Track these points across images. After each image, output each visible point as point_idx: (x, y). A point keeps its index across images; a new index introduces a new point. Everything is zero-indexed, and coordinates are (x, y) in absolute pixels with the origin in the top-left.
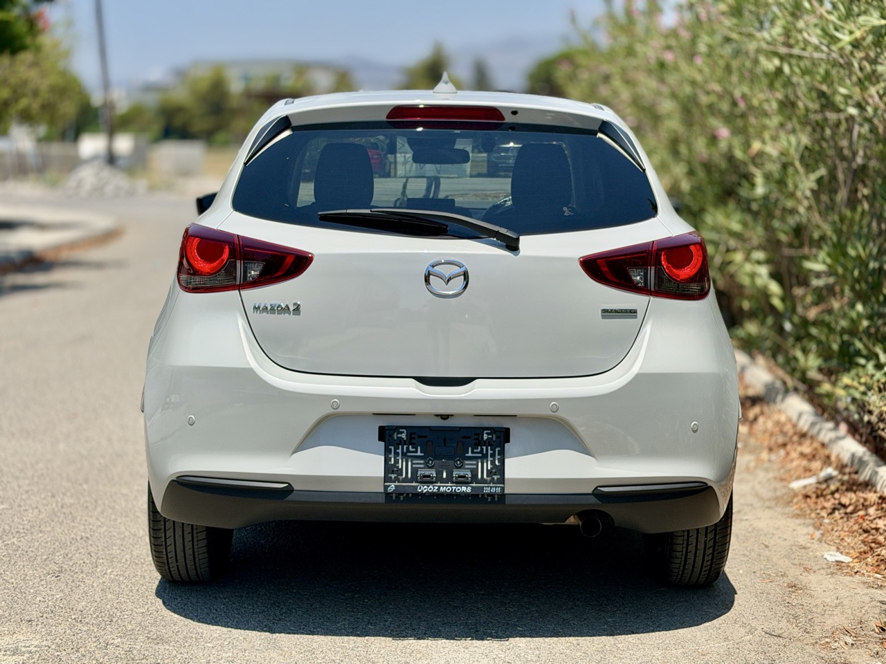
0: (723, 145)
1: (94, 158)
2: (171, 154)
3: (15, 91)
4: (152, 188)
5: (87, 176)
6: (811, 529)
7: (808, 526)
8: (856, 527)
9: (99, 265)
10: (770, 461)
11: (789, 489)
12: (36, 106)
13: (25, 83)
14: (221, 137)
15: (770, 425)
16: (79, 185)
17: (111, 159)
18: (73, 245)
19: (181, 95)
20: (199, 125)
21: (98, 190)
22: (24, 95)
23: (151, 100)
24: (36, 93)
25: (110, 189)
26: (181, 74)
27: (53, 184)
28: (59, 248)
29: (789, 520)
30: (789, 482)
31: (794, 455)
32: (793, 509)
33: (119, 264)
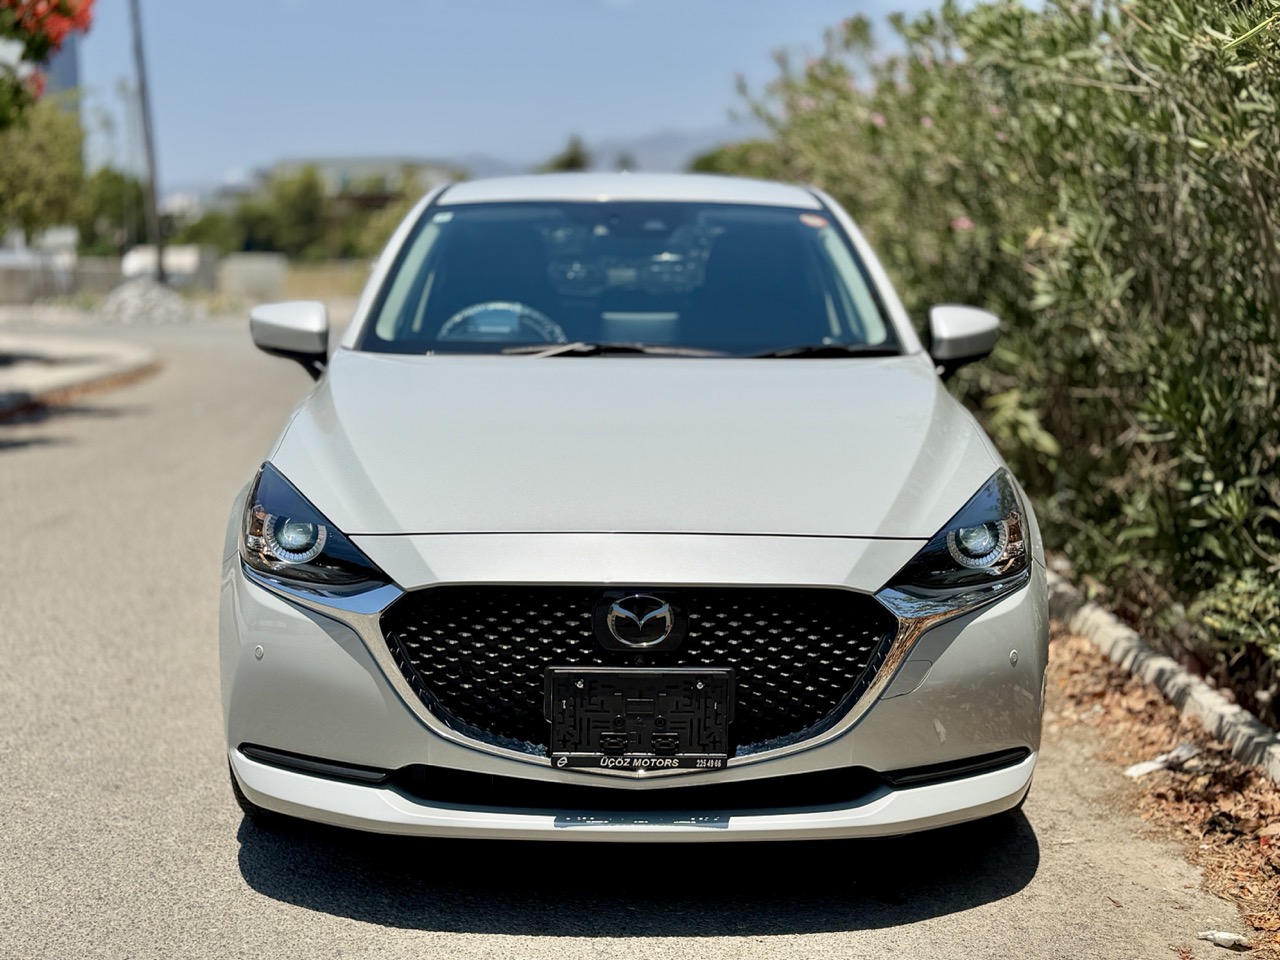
0: (962, 239)
1: (139, 275)
2: (243, 270)
3: (11, 184)
4: (214, 312)
5: (130, 297)
6: (1182, 864)
7: (1175, 857)
8: (1259, 861)
9: (111, 413)
10: (1080, 722)
11: (1124, 777)
12: (39, 203)
13: (25, 172)
14: (313, 251)
15: (1066, 656)
16: (120, 309)
17: (162, 276)
18: (87, 386)
19: (265, 201)
20: (287, 237)
21: (145, 314)
22: (22, 189)
23: (229, 208)
24: (39, 186)
25: (159, 313)
26: (264, 176)
27: (87, 307)
28: (66, 389)
29: (1140, 843)
30: (1124, 767)
31: (1119, 713)
32: (1142, 820)
33: (140, 411)
